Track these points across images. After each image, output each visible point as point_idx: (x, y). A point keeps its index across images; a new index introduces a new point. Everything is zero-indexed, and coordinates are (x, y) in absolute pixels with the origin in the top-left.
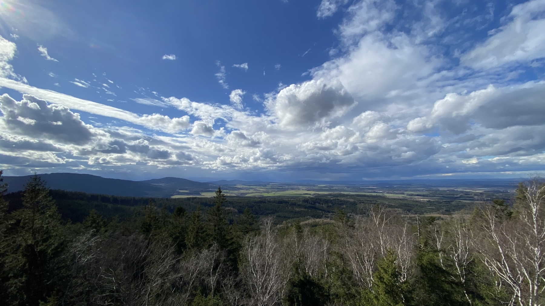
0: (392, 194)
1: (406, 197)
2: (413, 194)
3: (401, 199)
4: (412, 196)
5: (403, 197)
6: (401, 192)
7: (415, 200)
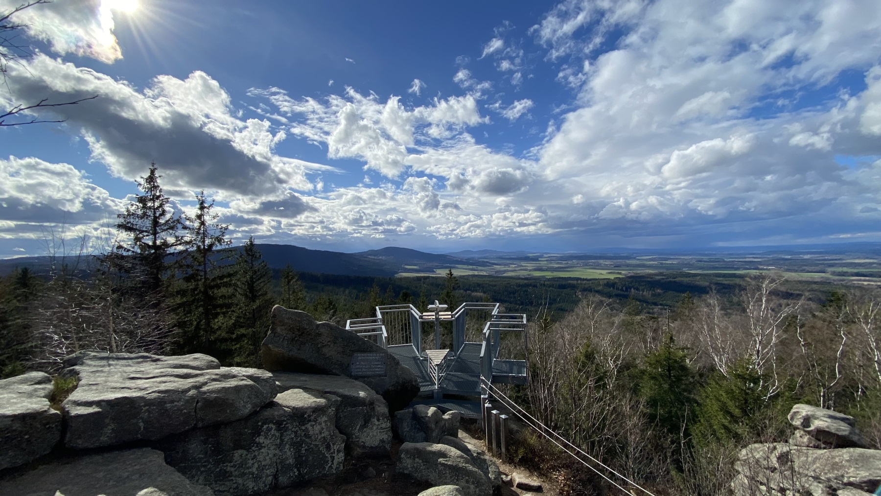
0: (796, 271)
1: (828, 279)
2: (847, 272)
3: (815, 283)
4: (843, 275)
5: (822, 277)
6: (818, 268)
7: (849, 284)
